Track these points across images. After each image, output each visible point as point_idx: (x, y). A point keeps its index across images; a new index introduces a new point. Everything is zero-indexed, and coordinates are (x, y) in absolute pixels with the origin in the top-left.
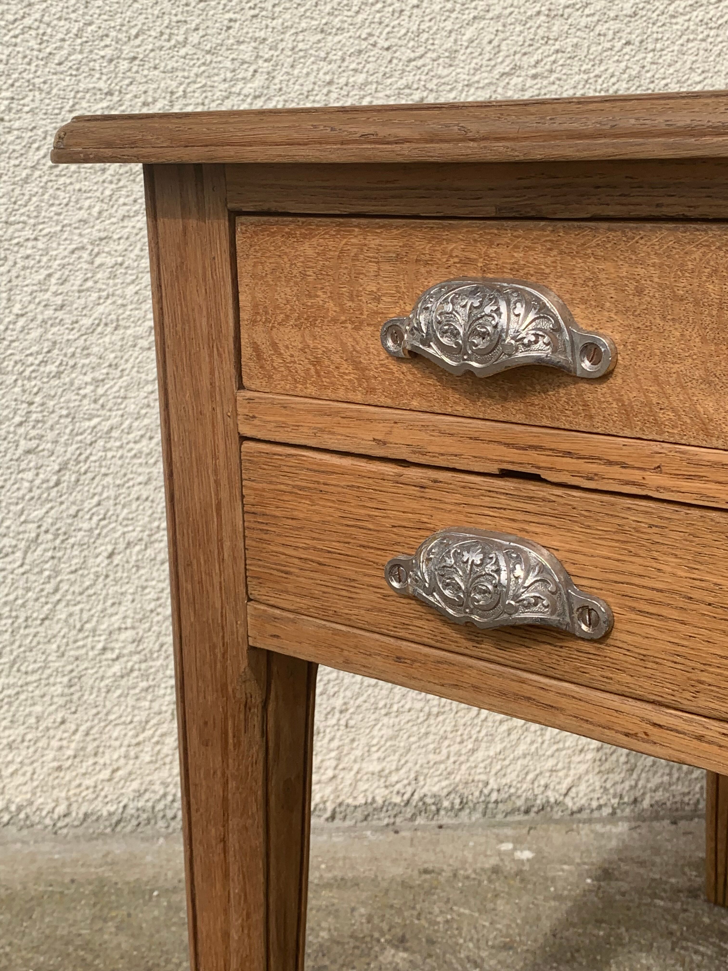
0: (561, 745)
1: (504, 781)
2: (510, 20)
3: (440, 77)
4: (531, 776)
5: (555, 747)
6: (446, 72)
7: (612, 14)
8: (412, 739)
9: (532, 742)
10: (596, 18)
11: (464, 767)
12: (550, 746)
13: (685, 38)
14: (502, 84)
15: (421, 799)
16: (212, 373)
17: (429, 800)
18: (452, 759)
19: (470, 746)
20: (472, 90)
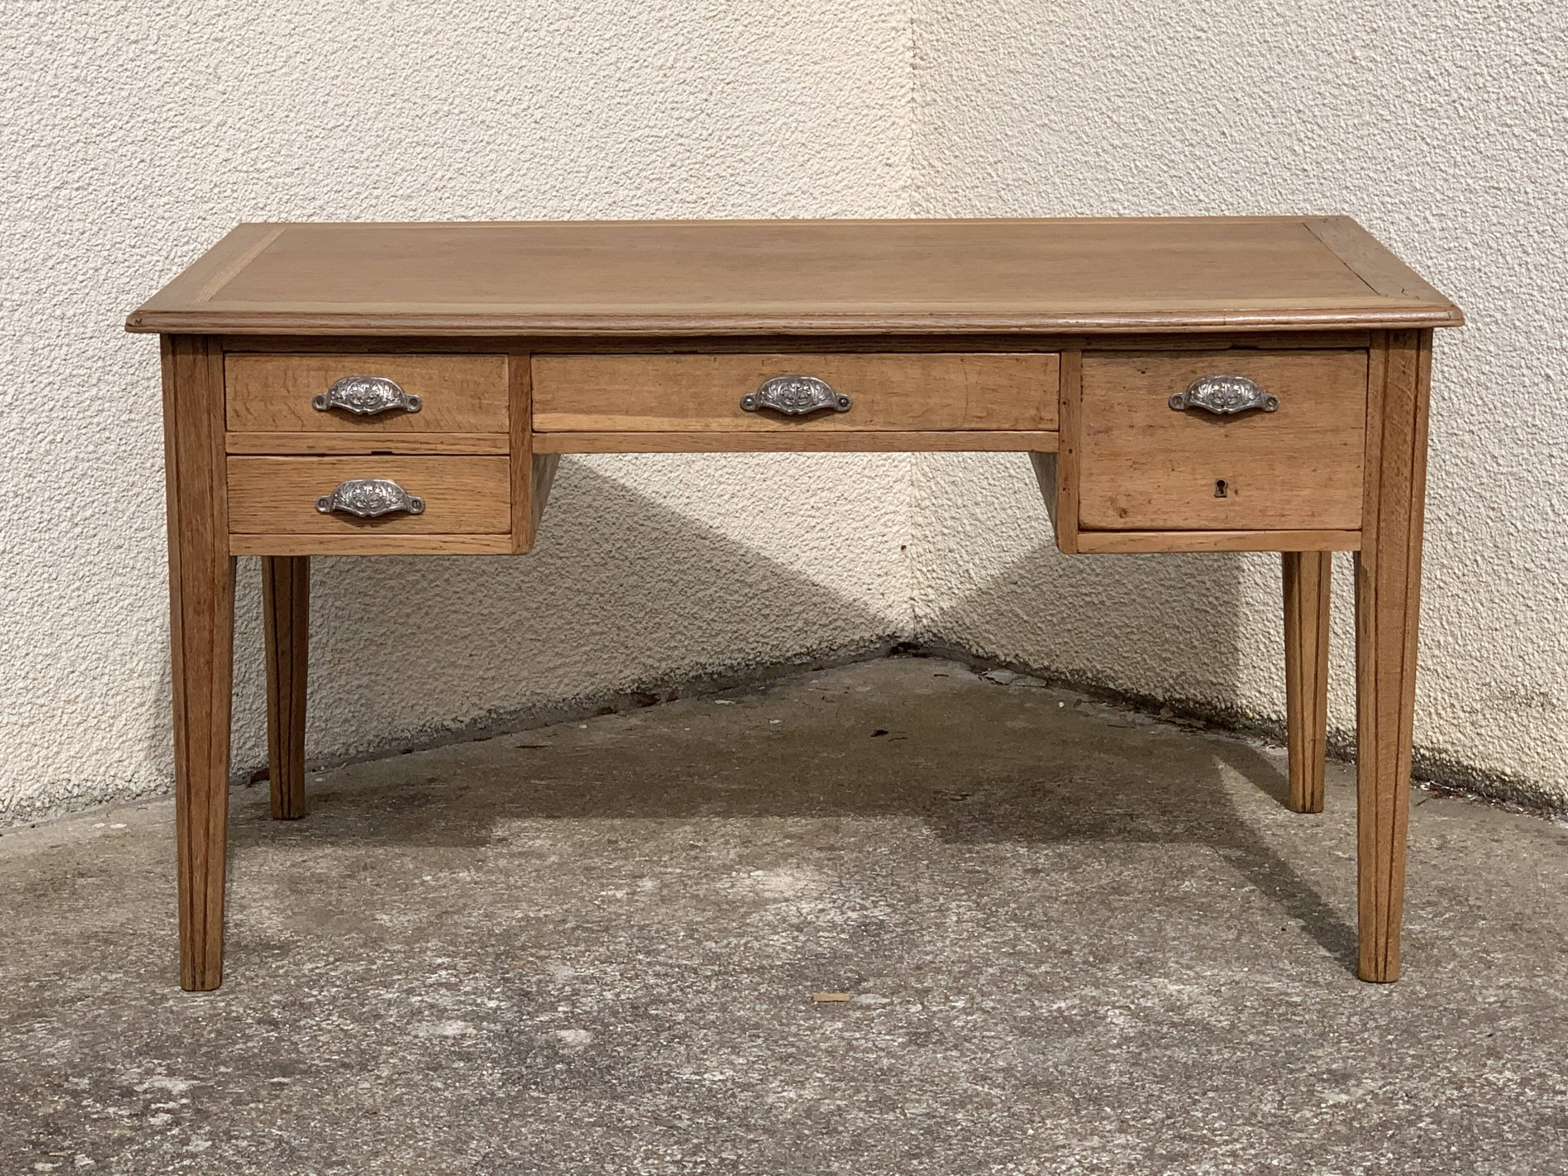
0: (124, 738)
1: (82, 777)
2: (58, 147)
3: (10, 192)
4: (103, 769)
5: (121, 740)
6: (13, 188)
7: (130, 140)
8: (9, 750)
9: (103, 738)
10: (118, 143)
11: (51, 769)
12: (116, 740)
13: (180, 156)
14: (55, 195)
15: (18, 804)
16: (210, 425)
17: (24, 803)
18: (41, 764)
19: (55, 750)
20: (33, 201)
